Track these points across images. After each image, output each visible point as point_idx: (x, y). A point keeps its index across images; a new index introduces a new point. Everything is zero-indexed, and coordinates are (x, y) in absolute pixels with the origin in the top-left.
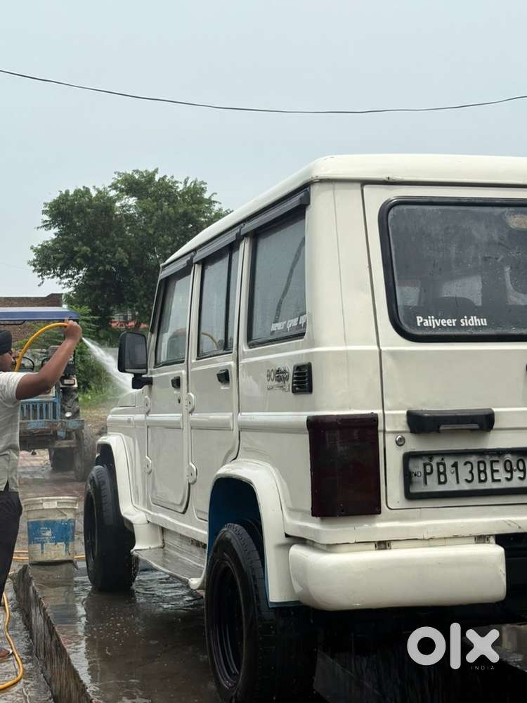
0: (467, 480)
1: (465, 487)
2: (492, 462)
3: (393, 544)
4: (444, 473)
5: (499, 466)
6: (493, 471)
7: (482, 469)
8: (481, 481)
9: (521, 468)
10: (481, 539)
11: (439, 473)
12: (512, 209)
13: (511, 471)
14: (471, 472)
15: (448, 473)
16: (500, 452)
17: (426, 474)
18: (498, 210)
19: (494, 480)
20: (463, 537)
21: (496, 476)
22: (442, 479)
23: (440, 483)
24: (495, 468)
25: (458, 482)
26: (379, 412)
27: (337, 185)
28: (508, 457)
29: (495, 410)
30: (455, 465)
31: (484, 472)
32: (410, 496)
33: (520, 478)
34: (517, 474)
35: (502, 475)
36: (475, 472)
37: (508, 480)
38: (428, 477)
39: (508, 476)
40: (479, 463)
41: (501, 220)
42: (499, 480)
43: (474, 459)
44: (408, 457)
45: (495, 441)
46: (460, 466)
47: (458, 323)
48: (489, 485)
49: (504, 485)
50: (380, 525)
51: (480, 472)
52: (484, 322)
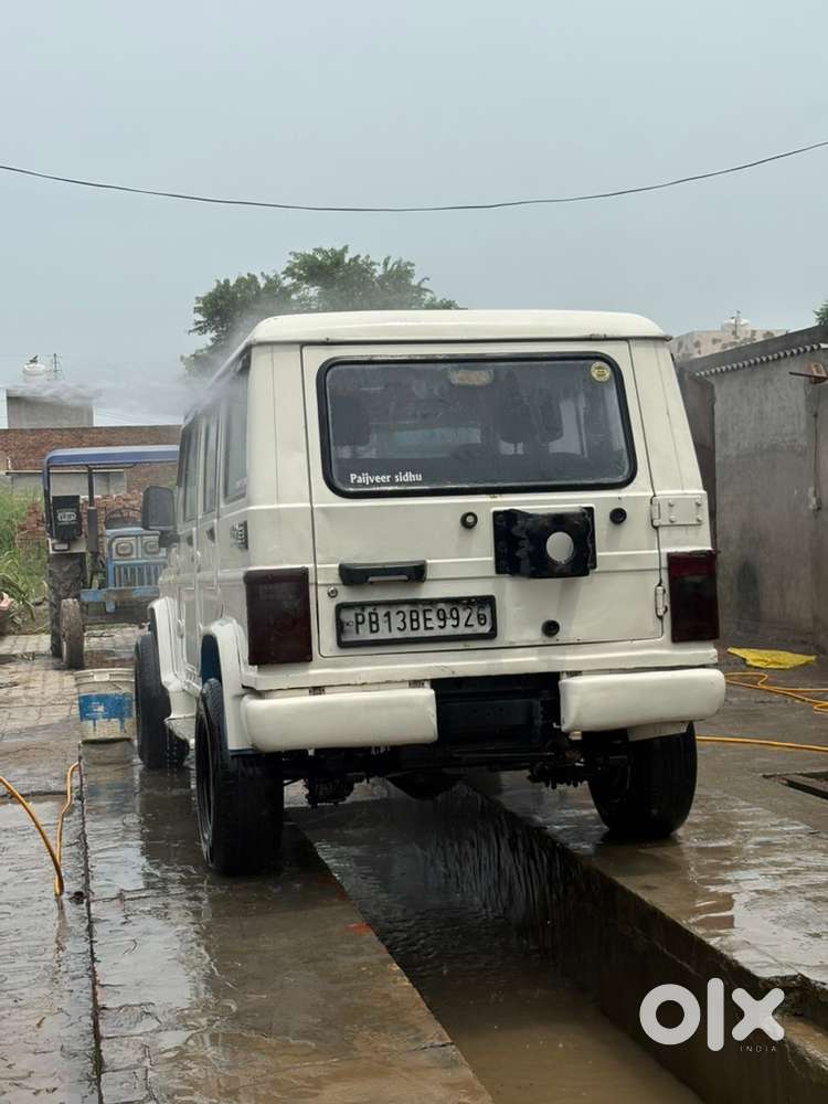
0: (399, 629)
1: (397, 635)
2: (424, 611)
3: (327, 690)
4: (376, 622)
5: (432, 615)
6: (426, 620)
7: (414, 617)
8: (412, 629)
9: (455, 616)
10: (416, 683)
11: (371, 622)
12: (455, 365)
13: (444, 619)
14: (403, 621)
15: (380, 622)
16: (432, 602)
17: (358, 623)
18: (442, 366)
19: (426, 628)
20: (397, 682)
21: (429, 624)
22: (374, 627)
23: (372, 631)
24: (427, 617)
25: (390, 630)
26: (310, 566)
27: (275, 347)
28: (442, 606)
29: (428, 561)
30: (388, 615)
31: (417, 620)
32: (342, 644)
33: (453, 626)
34: (450, 622)
35: (435, 623)
36: (408, 621)
37: (441, 627)
38: (360, 626)
39: (442, 624)
40: (411, 612)
41: (444, 374)
42: (432, 628)
43: (406, 609)
44: (340, 608)
45: (429, 591)
46: (393, 614)
47: (392, 480)
48: (422, 633)
49: (437, 632)
50: (313, 672)
51: (412, 620)
52: (419, 478)
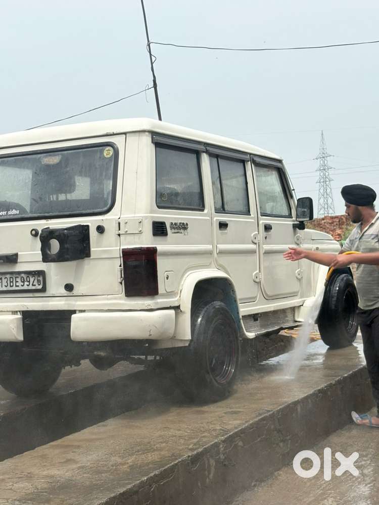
0: (5, 286)
1: (5, 289)
2: (16, 278)
5: (18, 280)
6: (16, 282)
7: (12, 280)
8: (11, 286)
9: (28, 280)
10: (15, 313)
12: (45, 154)
13: (24, 282)
14: (7, 282)
16: (19, 273)
18: (39, 156)
19: (16, 286)
20: (4, 311)
21: (17, 284)
24: (17, 280)
25: (2, 287)
28: (23, 275)
29: (19, 253)
30: (1, 279)
31: (12, 282)
33: (27, 285)
34: (26, 283)
35: (20, 283)
36: (9, 282)
37: (22, 286)
40: (10, 278)
41: (39, 160)
42: (18, 286)
43: (8, 276)
45: (19, 268)
46: (3, 279)
47: (7, 213)
48: (14, 288)
49: (20, 288)
51: (10, 282)
52: (18, 212)
